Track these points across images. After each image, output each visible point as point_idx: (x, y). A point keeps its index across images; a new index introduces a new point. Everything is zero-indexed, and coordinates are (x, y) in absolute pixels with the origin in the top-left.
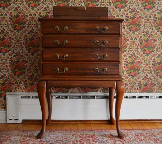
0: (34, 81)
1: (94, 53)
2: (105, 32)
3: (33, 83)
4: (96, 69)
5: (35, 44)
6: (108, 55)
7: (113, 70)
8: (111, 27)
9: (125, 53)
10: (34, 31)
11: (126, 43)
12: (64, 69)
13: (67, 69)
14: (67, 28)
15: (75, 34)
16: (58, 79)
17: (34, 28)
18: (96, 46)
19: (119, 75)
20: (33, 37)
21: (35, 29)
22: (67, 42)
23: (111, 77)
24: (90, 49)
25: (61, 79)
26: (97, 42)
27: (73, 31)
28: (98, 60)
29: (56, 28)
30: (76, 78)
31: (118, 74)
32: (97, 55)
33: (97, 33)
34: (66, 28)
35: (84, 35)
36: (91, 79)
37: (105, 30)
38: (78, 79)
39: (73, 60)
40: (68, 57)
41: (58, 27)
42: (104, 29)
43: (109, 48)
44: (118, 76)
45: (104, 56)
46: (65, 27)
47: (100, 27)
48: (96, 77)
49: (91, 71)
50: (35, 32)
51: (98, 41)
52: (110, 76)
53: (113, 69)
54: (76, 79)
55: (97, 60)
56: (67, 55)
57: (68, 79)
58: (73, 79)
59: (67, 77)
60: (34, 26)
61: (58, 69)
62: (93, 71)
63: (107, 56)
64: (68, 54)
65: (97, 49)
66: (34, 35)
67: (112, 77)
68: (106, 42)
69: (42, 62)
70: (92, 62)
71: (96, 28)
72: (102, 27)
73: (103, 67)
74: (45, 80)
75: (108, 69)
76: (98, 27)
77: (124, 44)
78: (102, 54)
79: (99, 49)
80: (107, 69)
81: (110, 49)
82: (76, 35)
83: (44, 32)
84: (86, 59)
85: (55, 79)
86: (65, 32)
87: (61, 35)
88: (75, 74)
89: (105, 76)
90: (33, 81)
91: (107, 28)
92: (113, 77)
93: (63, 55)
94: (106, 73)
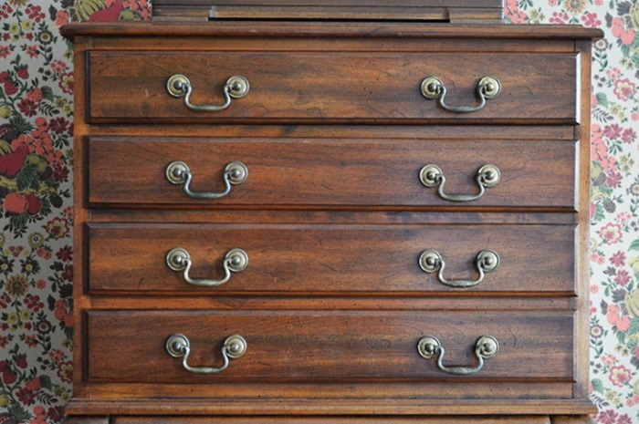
0: (27, 396)
1: (414, 245)
2: (483, 110)
3: (18, 408)
4: (427, 348)
5: (33, 159)
6: (501, 257)
7: (536, 354)
8: (521, 79)
9: (609, 217)
10: (26, 76)
11: (618, 156)
12: (221, 344)
13: (241, 345)
14: (244, 86)
15: (290, 124)
16: (184, 408)
17: (25, 59)
18: (426, 199)
19: (570, 380)
20: (19, 119)
21: (34, 65)
22: (242, 172)
23: (519, 393)
24: (384, 217)
25: (200, 408)
26: (429, 177)
27: (278, 104)
28: (439, 287)
29: (171, 89)
30: (300, 401)
31: (562, 374)
32: (434, 257)
33: (429, 116)
34: (236, 88)
35: (348, 131)
36: (392, 409)
37: (479, 99)
38: (312, 409)
39: (284, 286)
40: (248, 268)
41: (183, 80)
42: (476, 93)
43: (509, 210)
44: (566, 390)
45: (474, 264)
46: (231, 82)
47: (452, 78)
48: (425, 397)
49: (395, 361)
50: (35, 82)
51: (435, 171)
52: (513, 391)
53: (530, 344)
54: (297, 409)
55: (432, 287)
56: (243, 259)
57: (249, 408)
58: (277, 408)
59: (240, 393)
60: (24, 48)
61: (183, 343)
62: (403, 361)
63: (494, 260)
64: (246, 249)
65: (432, 218)
66: (28, 107)
67: (527, 397)
68: (488, 175)
69: (85, 303)
70: (398, 303)
71: (425, 84)
72: (465, 81)
73: (468, 332)
74: (102, 416)
75: (503, 344)
76: (436, 82)
77: (604, 164)
78: (465, 250)
79: (443, 218)
80: (493, 345)
81: (512, 218)
82: (299, 130)
83: (94, 114)
84: (361, 281)
85: (168, 407)
86: (228, 114)
87: (202, 132)
88: (295, 375)
89: (482, 390)
90: (22, 394)
91: (495, 86)
92: (533, 392)
93: (215, 255)
94: (487, 373)
